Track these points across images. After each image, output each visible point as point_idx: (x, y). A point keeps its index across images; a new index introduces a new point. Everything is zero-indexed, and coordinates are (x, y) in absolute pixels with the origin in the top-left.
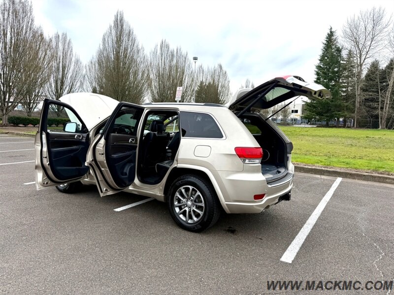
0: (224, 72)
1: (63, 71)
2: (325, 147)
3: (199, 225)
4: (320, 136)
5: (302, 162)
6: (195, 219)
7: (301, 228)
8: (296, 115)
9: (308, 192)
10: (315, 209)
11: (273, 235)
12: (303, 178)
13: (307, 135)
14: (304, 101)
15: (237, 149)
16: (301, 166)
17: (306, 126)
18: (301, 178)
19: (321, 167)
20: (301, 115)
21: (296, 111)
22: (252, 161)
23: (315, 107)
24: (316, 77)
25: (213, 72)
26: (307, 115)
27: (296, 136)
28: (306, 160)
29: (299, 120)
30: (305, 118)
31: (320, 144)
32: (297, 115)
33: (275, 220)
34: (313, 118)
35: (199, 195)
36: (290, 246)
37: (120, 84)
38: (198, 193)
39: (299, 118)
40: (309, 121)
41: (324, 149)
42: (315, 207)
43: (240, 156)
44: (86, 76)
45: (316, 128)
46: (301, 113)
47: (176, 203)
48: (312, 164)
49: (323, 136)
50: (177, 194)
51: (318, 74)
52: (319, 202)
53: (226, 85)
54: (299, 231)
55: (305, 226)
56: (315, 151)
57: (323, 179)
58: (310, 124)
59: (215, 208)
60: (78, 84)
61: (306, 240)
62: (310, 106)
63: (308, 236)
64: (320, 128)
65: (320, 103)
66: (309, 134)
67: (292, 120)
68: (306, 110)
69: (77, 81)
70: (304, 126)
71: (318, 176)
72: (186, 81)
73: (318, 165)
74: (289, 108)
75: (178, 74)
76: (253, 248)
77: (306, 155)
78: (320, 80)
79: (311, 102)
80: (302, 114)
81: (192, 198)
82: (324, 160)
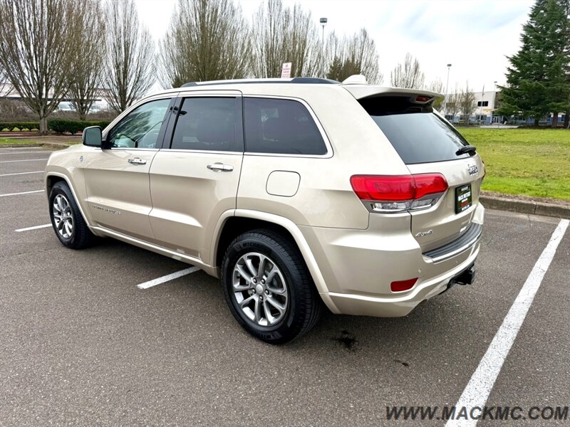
0: (370, 42)
1: (127, 50)
2: (534, 161)
3: (276, 333)
4: (524, 143)
5: (495, 191)
6: (272, 319)
7: (492, 336)
8: (484, 110)
9: (505, 249)
10: (520, 288)
11: (432, 355)
12: (495, 220)
13: (503, 142)
14: (500, 87)
15: (356, 180)
16: (494, 198)
17: (500, 127)
18: (491, 220)
19: (530, 200)
20: (494, 110)
21: (486, 104)
22: (389, 208)
23: (517, 95)
24: (522, 44)
25: (353, 41)
26: (504, 109)
27: (483, 144)
28: (502, 186)
29: (489, 118)
30: (501, 114)
31: (525, 157)
32: (487, 110)
33: (439, 315)
34: (513, 114)
35: (277, 274)
36: (468, 387)
37: (207, 67)
38: (276, 270)
39: (489, 114)
40: (505, 119)
41: (533, 164)
42: (519, 284)
43: (361, 196)
44: (160, 57)
45: (517, 130)
46: (493, 106)
47: (237, 285)
48: (512, 193)
49: (529, 144)
50: (238, 268)
51: (526, 40)
52: (529, 273)
53: (373, 63)
54: (488, 344)
55: (501, 330)
56: (517, 169)
57: (534, 222)
58: (507, 124)
59: (309, 301)
60: (149, 69)
61: (503, 369)
62: (510, 95)
63: (508, 359)
64: (524, 130)
65: (527, 89)
66: (505, 139)
67: (478, 117)
68: (502, 100)
69: (146, 64)
70: (497, 127)
71: (524, 216)
72: (309, 58)
73: (524, 195)
74: (474, 99)
75: (297, 47)
76: (387, 390)
77: (500, 176)
78: (528, 49)
79: (511, 88)
80: (495, 108)
81: (264, 277)
82: (534, 187)
